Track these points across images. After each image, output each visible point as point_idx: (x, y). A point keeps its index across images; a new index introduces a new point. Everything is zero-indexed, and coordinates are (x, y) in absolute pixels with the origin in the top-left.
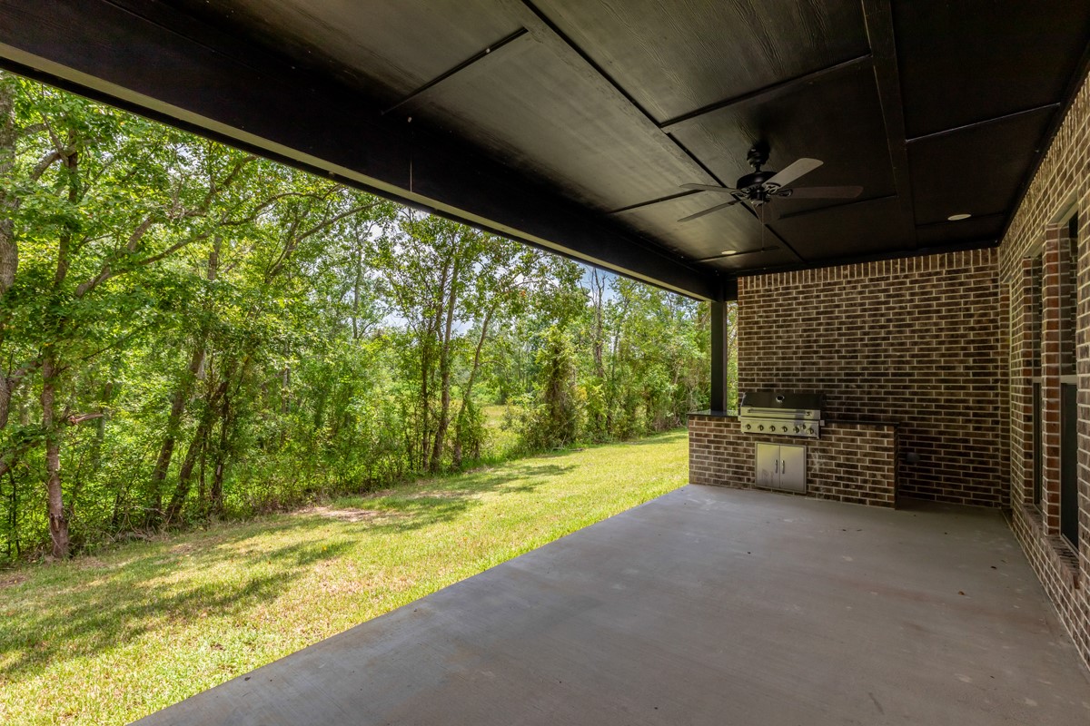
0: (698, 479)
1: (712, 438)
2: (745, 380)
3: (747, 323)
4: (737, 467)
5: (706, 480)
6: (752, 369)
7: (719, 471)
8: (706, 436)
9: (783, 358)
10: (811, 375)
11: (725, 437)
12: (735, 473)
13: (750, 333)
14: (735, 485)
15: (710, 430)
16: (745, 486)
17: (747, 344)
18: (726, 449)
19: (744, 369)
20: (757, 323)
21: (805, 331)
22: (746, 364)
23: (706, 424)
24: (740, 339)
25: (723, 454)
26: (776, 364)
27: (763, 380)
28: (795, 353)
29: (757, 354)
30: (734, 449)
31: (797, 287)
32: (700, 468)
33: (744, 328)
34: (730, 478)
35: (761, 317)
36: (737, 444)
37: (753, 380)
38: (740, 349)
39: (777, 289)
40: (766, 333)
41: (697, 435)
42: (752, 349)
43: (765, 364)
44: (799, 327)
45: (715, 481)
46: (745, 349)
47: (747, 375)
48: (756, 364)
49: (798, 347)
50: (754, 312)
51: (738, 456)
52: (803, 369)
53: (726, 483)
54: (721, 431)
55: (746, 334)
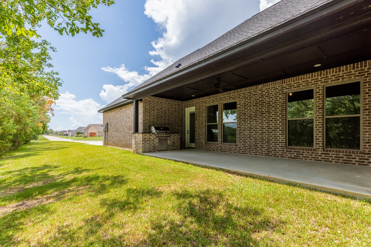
0: (144, 151)
1: (148, 139)
2: (145, 124)
3: (145, 108)
4: (154, 146)
5: (146, 151)
6: (146, 121)
7: (150, 148)
8: (147, 139)
9: (153, 119)
10: (158, 123)
11: (151, 139)
12: (153, 148)
13: (146, 111)
14: (153, 151)
15: (148, 137)
16: (156, 151)
17: (145, 114)
18: (151, 142)
19: (144, 121)
20: (147, 108)
21: (157, 112)
22: (145, 119)
23: (146, 135)
24: (143, 112)
25: (150, 143)
26: (151, 120)
27: (149, 124)
28: (155, 117)
29: (147, 117)
30: (153, 142)
31: (156, 101)
32: (145, 148)
33: (144, 109)
34: (152, 150)
35: (148, 107)
36: (154, 140)
37: (146, 124)
38: (143, 115)
39: (152, 100)
40: (149, 111)
41: (144, 139)
42: (146, 115)
43: (149, 120)
44: (156, 111)
45: (149, 151)
46: (145, 115)
47: (145, 122)
48: (147, 120)
49: (156, 116)
50: (147, 105)
51: (154, 143)
52: (157, 122)
53: (151, 151)
54: (150, 137)
55: (145, 111)
